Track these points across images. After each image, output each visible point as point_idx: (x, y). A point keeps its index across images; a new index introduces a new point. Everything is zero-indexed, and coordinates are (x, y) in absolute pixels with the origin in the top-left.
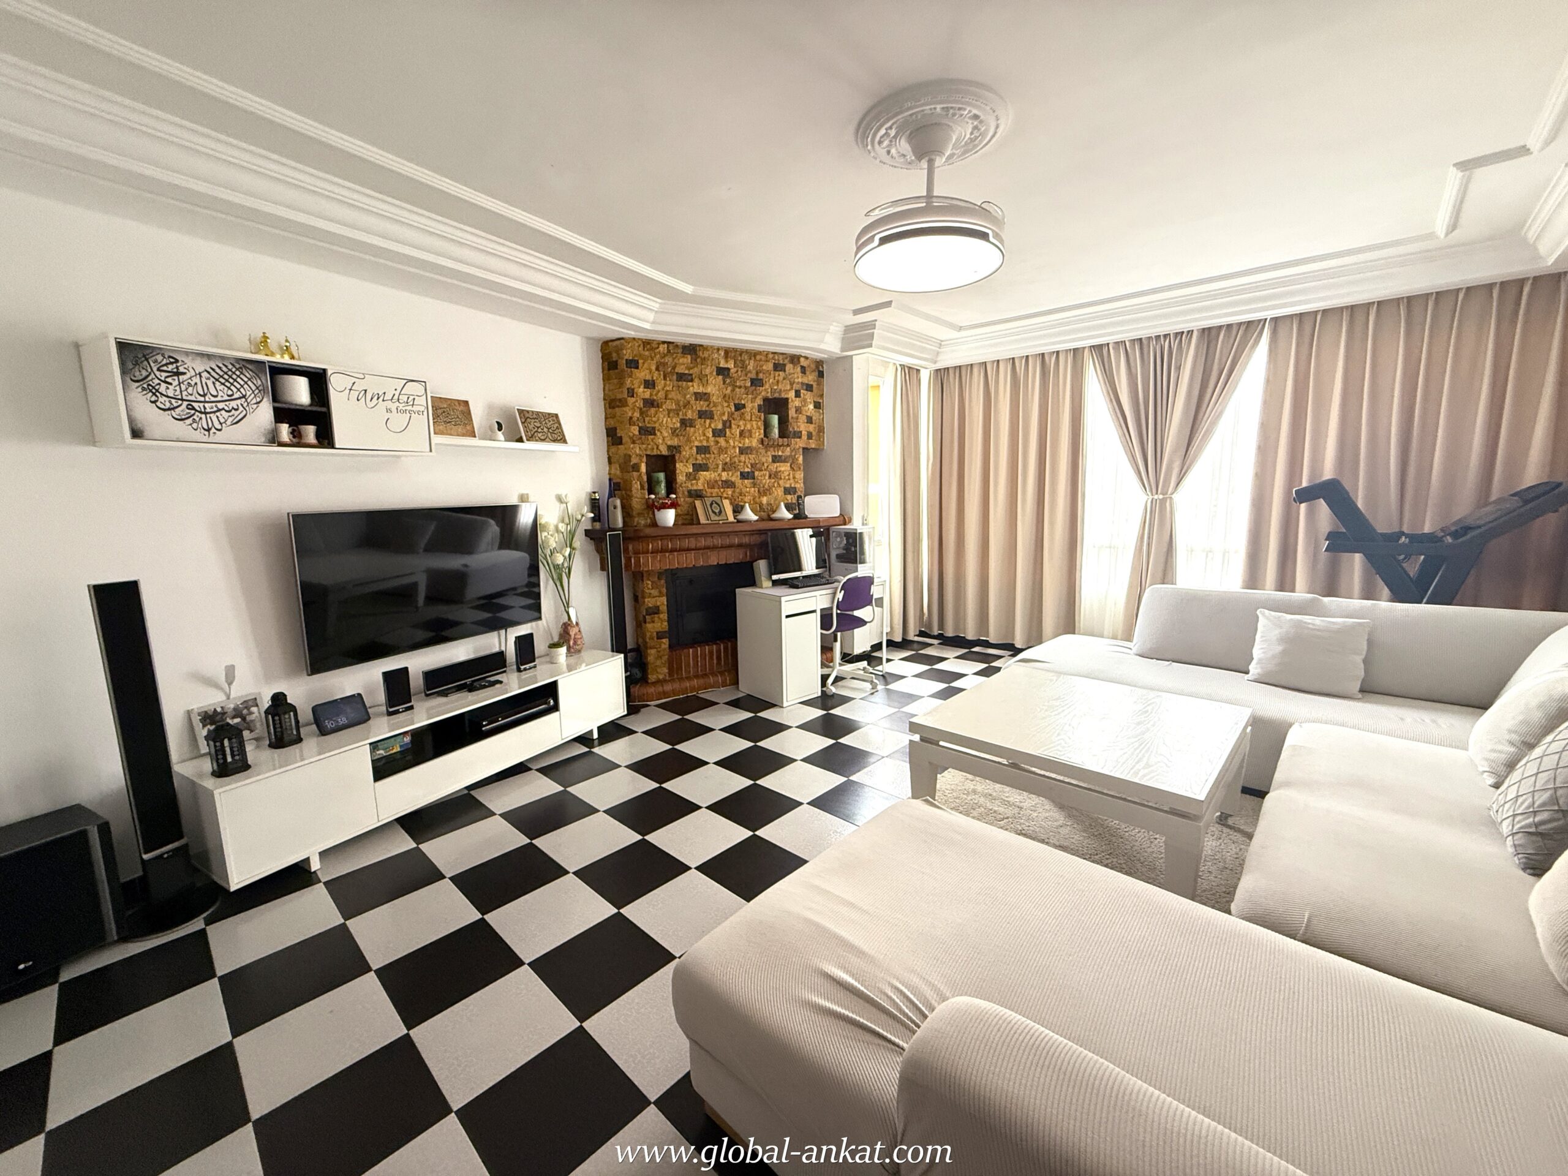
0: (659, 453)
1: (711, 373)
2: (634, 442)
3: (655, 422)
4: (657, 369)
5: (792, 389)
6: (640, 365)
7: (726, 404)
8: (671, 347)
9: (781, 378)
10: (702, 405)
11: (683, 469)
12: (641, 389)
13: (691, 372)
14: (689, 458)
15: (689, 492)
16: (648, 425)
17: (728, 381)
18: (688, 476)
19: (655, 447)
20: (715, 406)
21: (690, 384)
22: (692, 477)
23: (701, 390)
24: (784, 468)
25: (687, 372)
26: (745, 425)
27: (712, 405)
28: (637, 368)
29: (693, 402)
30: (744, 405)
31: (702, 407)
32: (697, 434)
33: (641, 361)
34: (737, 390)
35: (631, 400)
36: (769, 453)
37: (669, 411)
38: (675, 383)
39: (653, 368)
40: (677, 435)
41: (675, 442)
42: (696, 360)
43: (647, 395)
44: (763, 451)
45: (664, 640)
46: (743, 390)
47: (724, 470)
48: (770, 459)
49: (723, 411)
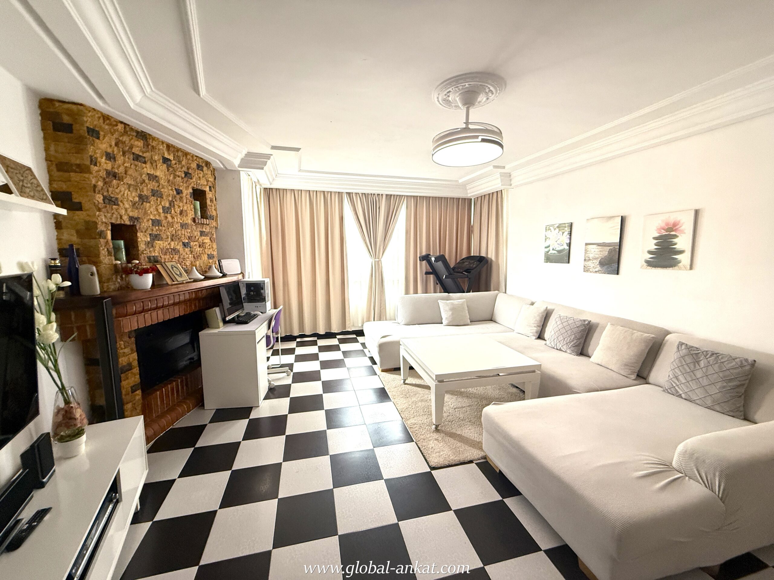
0: (123, 223)
1: (159, 160)
2: (99, 210)
3: (118, 194)
4: (117, 144)
5: (207, 185)
6: (101, 138)
7: (170, 188)
8: (128, 129)
9: (201, 176)
10: (152, 185)
11: (142, 238)
12: (103, 160)
13: (145, 155)
14: (147, 229)
15: (149, 258)
16: (112, 196)
17: (171, 169)
18: (147, 244)
19: (119, 217)
20: (163, 188)
21: (144, 165)
22: (150, 246)
23: (152, 172)
24: (207, 240)
25: (141, 154)
26: (183, 206)
27: (161, 187)
28: (98, 138)
29: (147, 181)
30: (181, 191)
31: (154, 186)
32: (152, 210)
33: (102, 133)
34: (177, 178)
35: (94, 169)
36: (198, 229)
37: (129, 186)
38: (132, 161)
39: (113, 143)
40: (137, 208)
41: (135, 214)
42: (148, 146)
43: (109, 166)
44: (194, 227)
45: (137, 392)
46: (180, 179)
47: (172, 240)
48: (199, 234)
49: (168, 191)
